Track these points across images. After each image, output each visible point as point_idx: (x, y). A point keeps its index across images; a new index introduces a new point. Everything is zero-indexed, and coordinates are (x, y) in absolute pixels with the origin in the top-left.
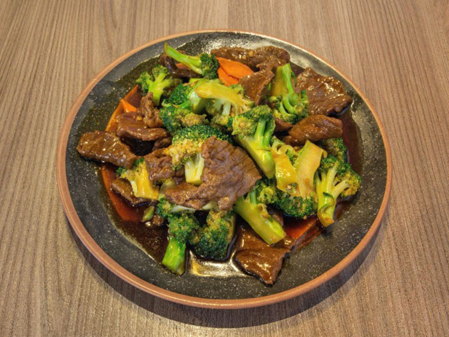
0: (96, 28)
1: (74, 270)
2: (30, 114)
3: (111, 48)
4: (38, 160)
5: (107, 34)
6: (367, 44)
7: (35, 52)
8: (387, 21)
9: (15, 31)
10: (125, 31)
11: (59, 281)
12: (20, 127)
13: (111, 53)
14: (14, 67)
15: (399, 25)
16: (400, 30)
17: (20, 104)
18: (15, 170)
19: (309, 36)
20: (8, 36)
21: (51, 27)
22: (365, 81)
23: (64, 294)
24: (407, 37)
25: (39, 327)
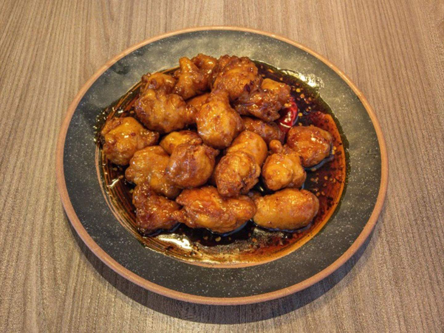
0: (93, 20)
1: (70, 260)
2: (28, 104)
3: (108, 39)
4: (36, 149)
5: (105, 27)
6: (360, 39)
7: (33, 43)
8: (380, 15)
9: (14, 23)
10: (122, 23)
11: (55, 269)
12: (18, 118)
13: (108, 45)
14: (13, 58)
15: (392, 20)
16: (393, 24)
17: (19, 94)
18: (13, 160)
19: (303, 29)
20: (7, 28)
21: (50, 19)
22: (358, 74)
23: (60, 282)
24: (399, 31)
25: (34, 315)
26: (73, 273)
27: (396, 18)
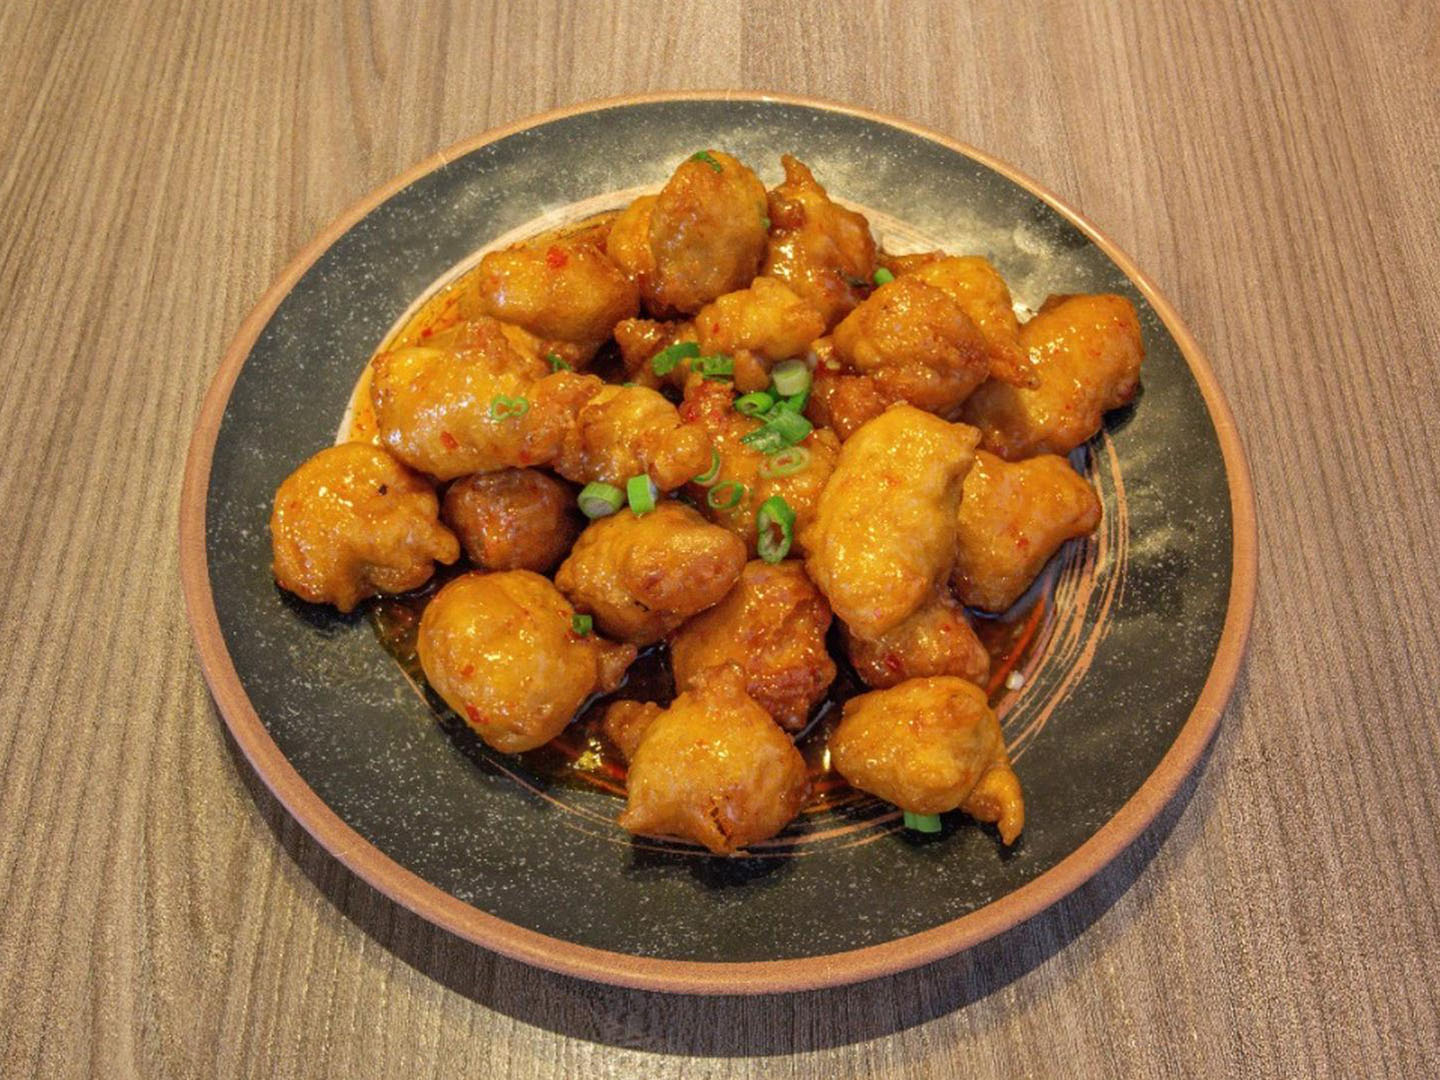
0: (318, 79)
1: (242, 855)
2: (105, 351)
3: (365, 143)
4: (132, 499)
5: (355, 99)
6: (1185, 139)
7: (123, 153)
8: (1251, 63)
9: (61, 87)
10: (411, 91)
11: (194, 887)
12: (75, 397)
13: (365, 159)
14: (57, 202)
15: (1287, 78)
16: (1290, 93)
17: (77, 317)
18: (57, 531)
19: (999, 110)
20: (39, 105)
21: (178, 74)
22: (1178, 256)
23: (209, 928)
24: (1312, 116)
25: (127, 1037)
26: (254, 898)
27: (1301, 73)
